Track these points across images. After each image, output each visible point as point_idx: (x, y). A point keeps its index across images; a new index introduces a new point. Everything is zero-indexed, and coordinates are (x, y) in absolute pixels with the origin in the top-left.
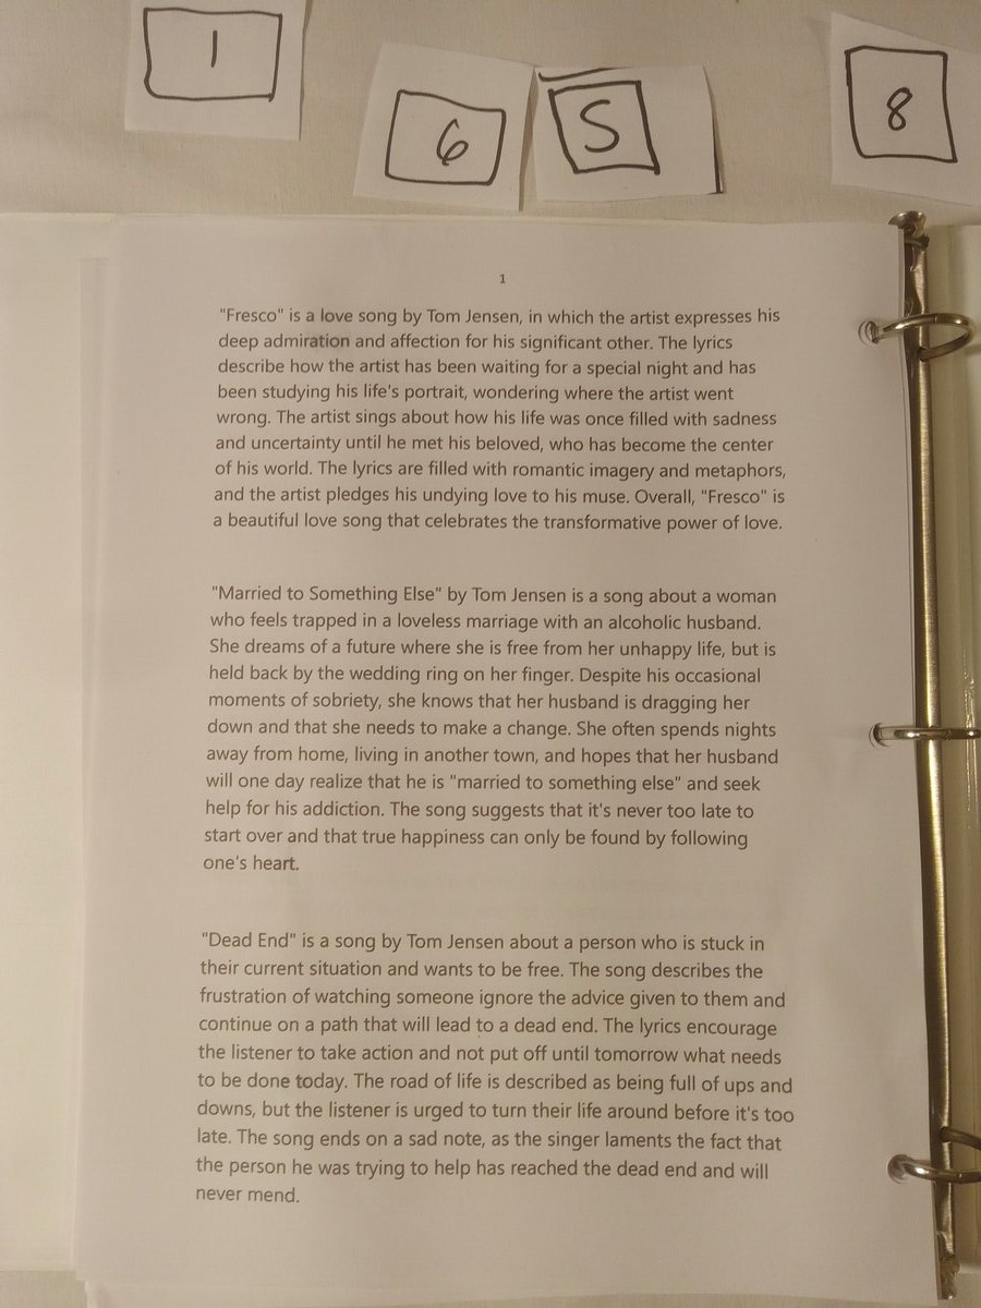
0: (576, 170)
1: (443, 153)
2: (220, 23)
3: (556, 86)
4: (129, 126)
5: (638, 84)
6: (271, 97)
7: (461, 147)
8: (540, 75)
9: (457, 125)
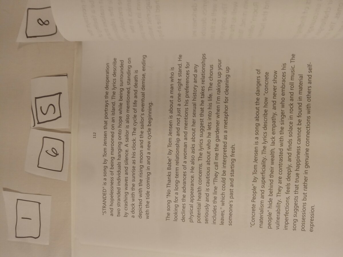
0: (60, 117)
1: (55, 155)
2: (19, 217)
3: (36, 122)
4: (48, 244)
5: (36, 98)
6: (39, 203)
7: (53, 150)
8: (33, 127)
9: (47, 151)
